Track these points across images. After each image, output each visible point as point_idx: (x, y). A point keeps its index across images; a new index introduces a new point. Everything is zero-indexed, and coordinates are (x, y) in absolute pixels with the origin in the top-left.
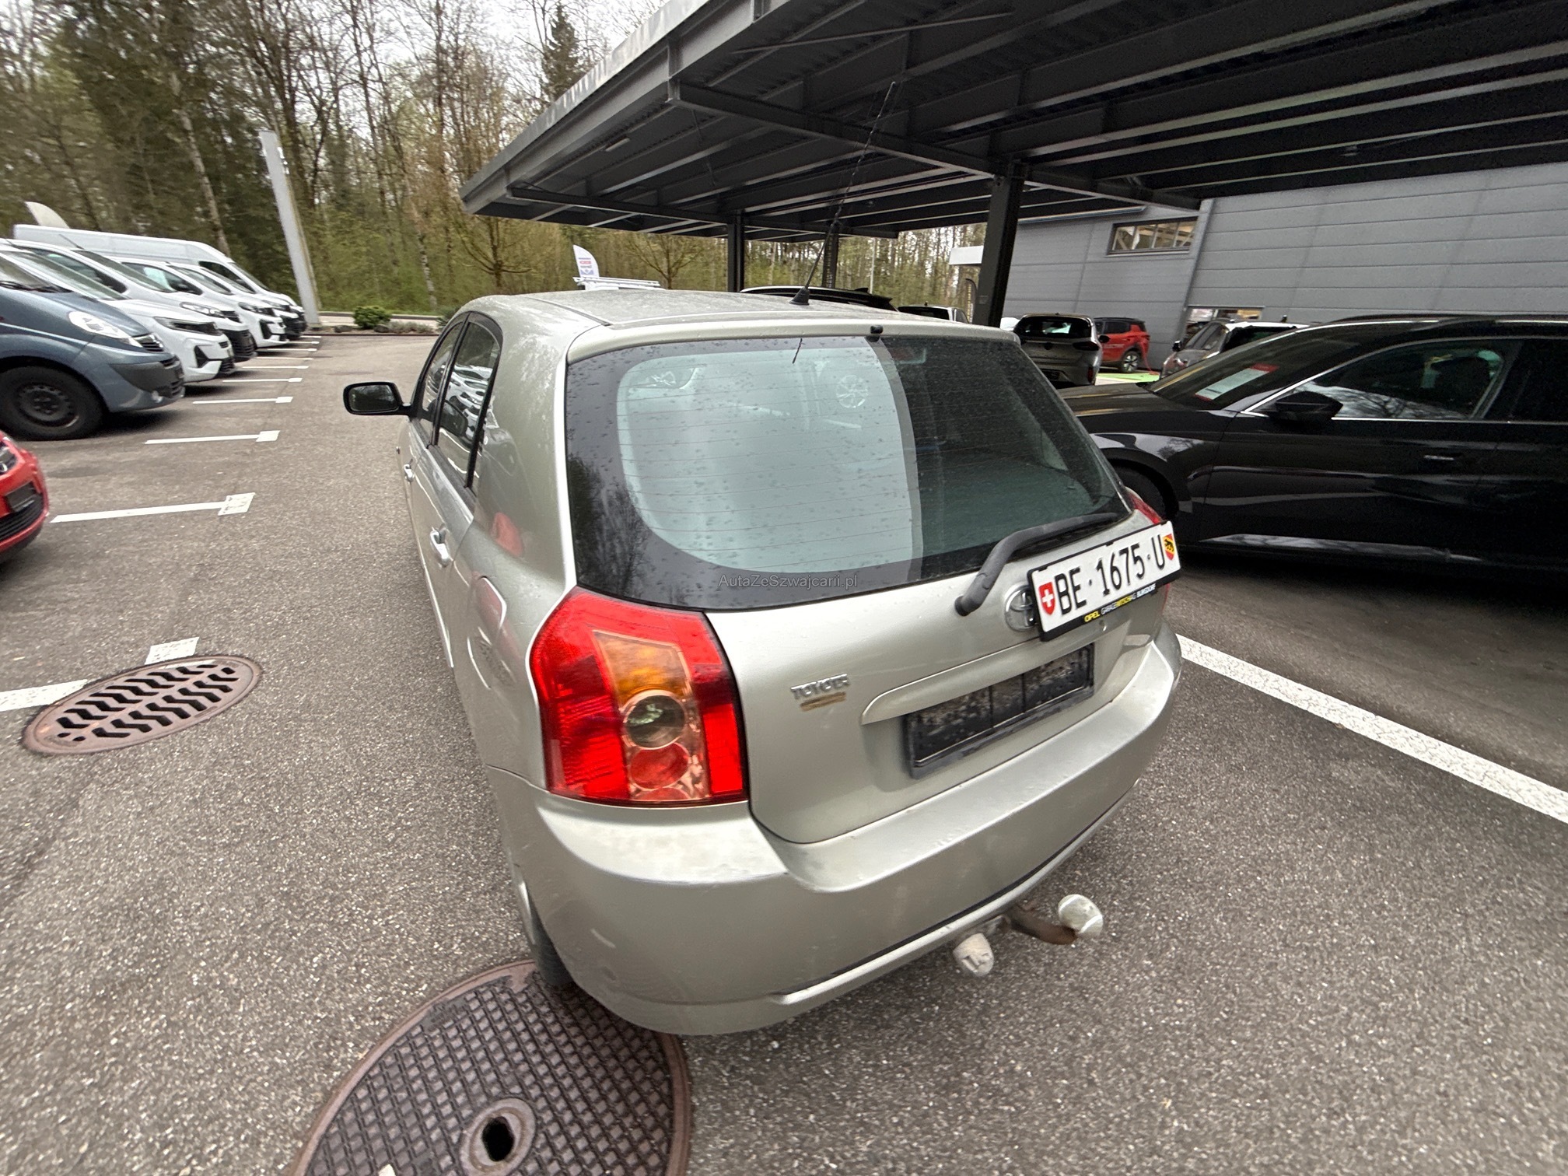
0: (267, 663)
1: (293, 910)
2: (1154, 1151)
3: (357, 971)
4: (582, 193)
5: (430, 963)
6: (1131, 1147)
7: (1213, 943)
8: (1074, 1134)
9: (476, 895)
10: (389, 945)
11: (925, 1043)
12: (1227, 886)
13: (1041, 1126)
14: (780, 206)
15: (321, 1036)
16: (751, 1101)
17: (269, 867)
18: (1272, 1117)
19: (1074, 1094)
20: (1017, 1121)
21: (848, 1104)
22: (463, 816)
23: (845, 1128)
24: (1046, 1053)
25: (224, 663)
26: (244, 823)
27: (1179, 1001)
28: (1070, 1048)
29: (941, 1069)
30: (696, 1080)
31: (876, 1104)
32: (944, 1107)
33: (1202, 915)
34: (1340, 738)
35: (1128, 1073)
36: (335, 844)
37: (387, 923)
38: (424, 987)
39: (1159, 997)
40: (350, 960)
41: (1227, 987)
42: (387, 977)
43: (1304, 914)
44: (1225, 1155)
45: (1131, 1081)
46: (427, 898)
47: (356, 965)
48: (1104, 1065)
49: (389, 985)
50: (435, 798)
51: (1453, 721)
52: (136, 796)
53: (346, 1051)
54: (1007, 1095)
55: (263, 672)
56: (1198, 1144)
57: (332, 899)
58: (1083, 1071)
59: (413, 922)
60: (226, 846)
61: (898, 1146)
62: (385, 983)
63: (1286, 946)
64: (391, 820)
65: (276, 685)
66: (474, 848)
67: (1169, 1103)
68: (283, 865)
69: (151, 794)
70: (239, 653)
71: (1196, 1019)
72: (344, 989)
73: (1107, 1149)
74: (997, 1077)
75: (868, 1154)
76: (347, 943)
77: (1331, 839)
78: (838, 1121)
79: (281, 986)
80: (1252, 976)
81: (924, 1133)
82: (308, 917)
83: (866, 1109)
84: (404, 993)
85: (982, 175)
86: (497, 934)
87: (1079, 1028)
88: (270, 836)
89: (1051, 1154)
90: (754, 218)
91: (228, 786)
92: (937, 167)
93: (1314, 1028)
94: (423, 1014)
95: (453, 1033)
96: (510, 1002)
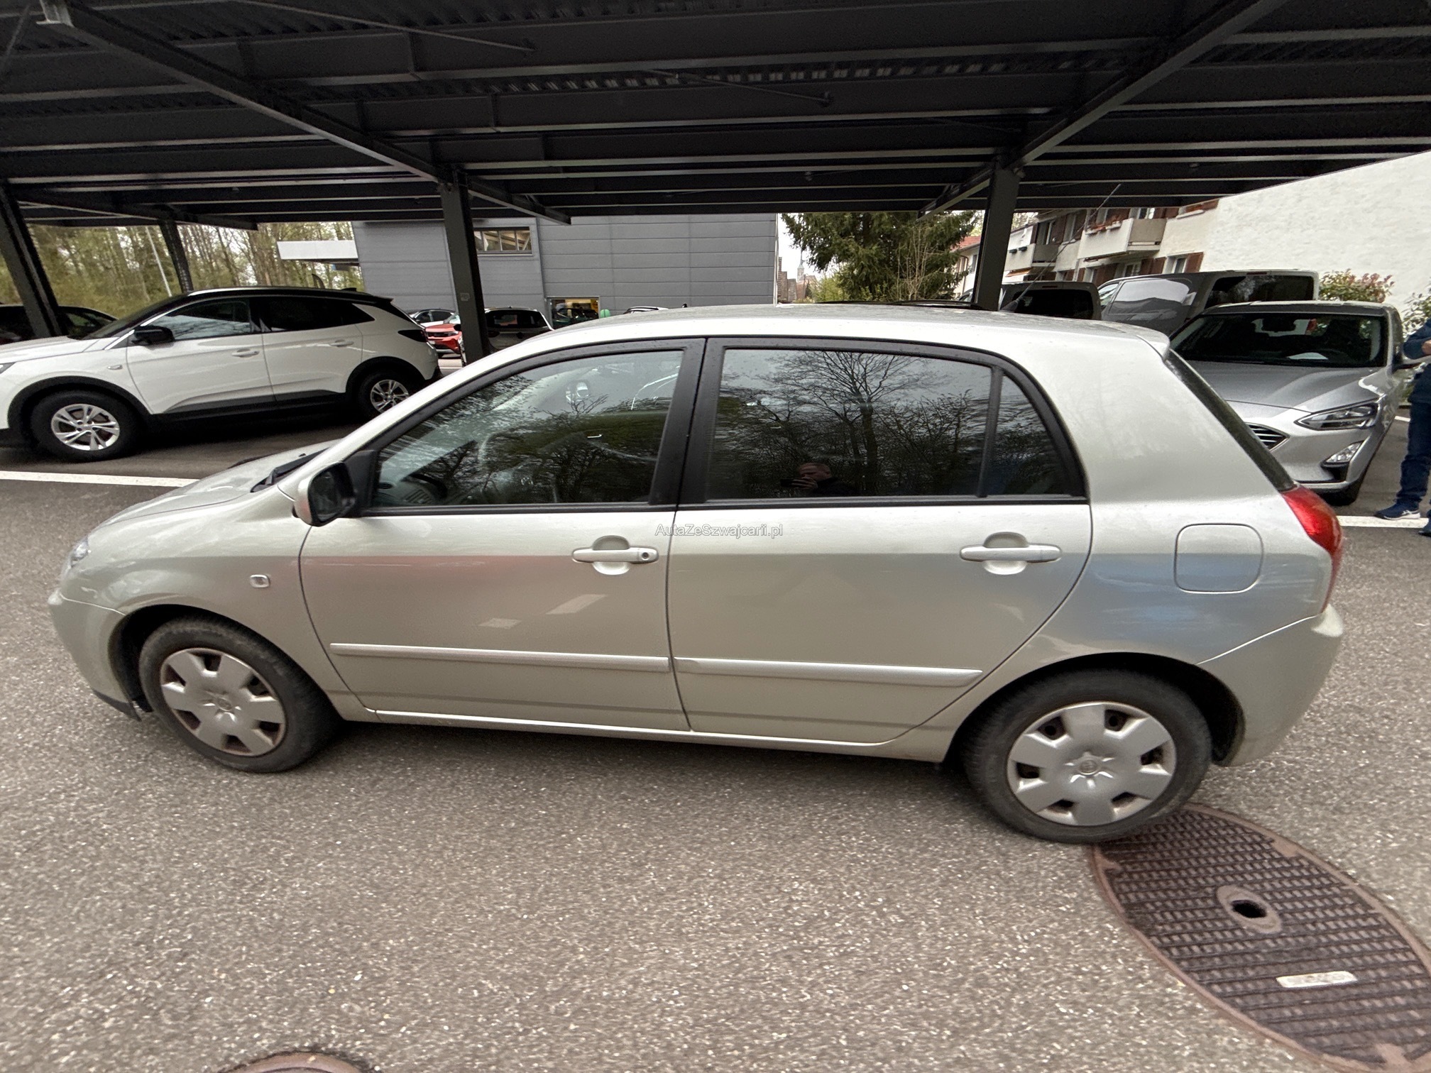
3: (1084, 974)
22: (890, 853)
37: (1028, 942)
38: (1109, 926)
40: (1069, 979)
42: (1096, 951)
47: (1077, 974)
49: (1105, 952)
50: (849, 870)
53: (1176, 995)
55: (314, 1050)
62: (1101, 954)
65: (397, 1024)
76: (1046, 978)
84: (1115, 942)
85: (427, 177)
94: (1138, 932)
95: (1158, 916)
96: (1130, 874)
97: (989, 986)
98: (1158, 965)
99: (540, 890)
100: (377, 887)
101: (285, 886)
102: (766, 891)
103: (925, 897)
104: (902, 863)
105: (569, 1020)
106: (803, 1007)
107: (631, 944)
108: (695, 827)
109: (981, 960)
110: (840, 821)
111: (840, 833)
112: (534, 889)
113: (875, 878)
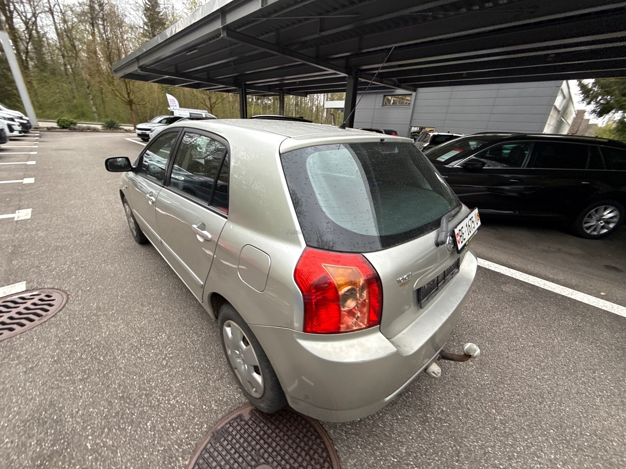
0: (69, 290)
1: (129, 404)
2: (496, 428)
4: (174, 71)
5: (204, 415)
6: (488, 429)
7: (488, 353)
8: (470, 429)
9: (214, 382)
10: (182, 411)
11: (411, 407)
12: (486, 332)
13: (458, 428)
14: (261, 82)
15: (164, 458)
16: (357, 443)
17: (108, 386)
18: (525, 409)
19: (465, 414)
20: (451, 428)
21: (392, 435)
22: (196, 348)
23: (394, 445)
24: (451, 402)
25: (45, 293)
26: (86, 367)
27: (485, 375)
28: (458, 398)
29: (420, 415)
30: (334, 439)
31: (402, 433)
32: (425, 429)
33: (482, 343)
34: (501, 277)
35: (478, 403)
36: (138, 370)
37: (177, 401)
38: (205, 426)
39: (479, 375)
40: (166, 421)
41: (498, 367)
42: (186, 425)
43: (511, 338)
44: (516, 424)
45: (480, 406)
46: (192, 387)
47: (170, 423)
48: (470, 401)
49: (188, 429)
50: (179, 343)
51: (530, 267)
52: (20, 363)
53: (179, 462)
54: (444, 420)
55: (68, 295)
56: (507, 423)
57: (146, 395)
58: (465, 406)
59: (189, 399)
60: (81, 380)
61: (415, 447)
62: (186, 427)
63: (509, 350)
64: (161, 355)
65: (78, 300)
66: (206, 362)
67: (494, 411)
68: (115, 384)
69: (28, 361)
70: (51, 287)
71: (492, 380)
72: (168, 435)
73: (481, 431)
74: (438, 414)
75: (406, 453)
76: (162, 414)
77: (510, 312)
78: (391, 443)
79: (136, 439)
80: (503, 362)
81: (422, 440)
82: (137, 405)
83: (399, 436)
84: (197, 430)
85: (343, 75)
86: (230, 397)
87: (458, 391)
88: (103, 372)
89: (466, 437)
90: (251, 86)
91: (71, 351)
92: (326, 71)
93: (526, 376)
94: (209, 437)
95: (225, 443)
96: (246, 424)
97: (148, 398)
98: (193, 451)
100: (115, 275)
101: (108, 265)
102: (157, 330)
104: (193, 353)
105: (90, 321)
106: (115, 358)
107: (120, 318)
108: (173, 305)
109: (159, 391)
111: (196, 333)
112: (129, 294)
113: (181, 350)
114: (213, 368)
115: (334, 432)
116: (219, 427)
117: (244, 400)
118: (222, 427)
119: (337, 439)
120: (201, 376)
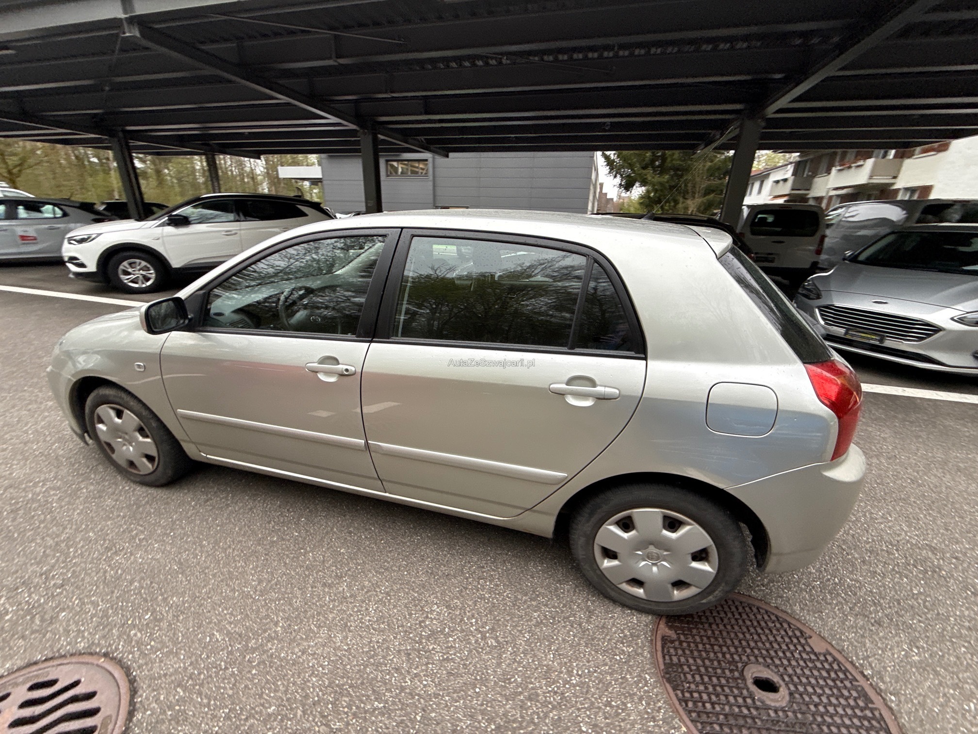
0: (93, 644)
3: (612, 707)
5: (630, 666)
9: (589, 622)
10: (601, 682)
16: (781, 588)
22: (509, 598)
23: (803, 571)
30: (763, 599)
36: (468, 678)
37: (580, 676)
38: (647, 676)
40: (599, 708)
42: (628, 693)
46: (571, 646)
47: (606, 706)
49: (635, 694)
55: (106, 655)
57: (529, 699)
59: (588, 662)
62: (631, 695)
64: (473, 636)
65: (156, 649)
66: (546, 606)
68: (460, 720)
72: (623, 720)
76: (582, 704)
84: (646, 688)
85: (352, 126)
86: (628, 626)
92: (327, 118)
94: (668, 685)
95: (689, 677)
96: (681, 643)
97: (538, 701)
98: (672, 712)
99: (273, 582)
100: (181, 564)
101: (131, 555)
102: (413, 608)
103: (520, 631)
104: (514, 605)
105: (254, 667)
106: (402, 689)
107: (312, 626)
108: (386, 558)
109: (539, 682)
110: (484, 570)
111: (479, 578)
112: (270, 581)
113: (491, 612)
114: (565, 606)
115: (755, 591)
116: (662, 667)
117: (646, 619)
118: (665, 664)
119: (764, 596)
120: (565, 627)
